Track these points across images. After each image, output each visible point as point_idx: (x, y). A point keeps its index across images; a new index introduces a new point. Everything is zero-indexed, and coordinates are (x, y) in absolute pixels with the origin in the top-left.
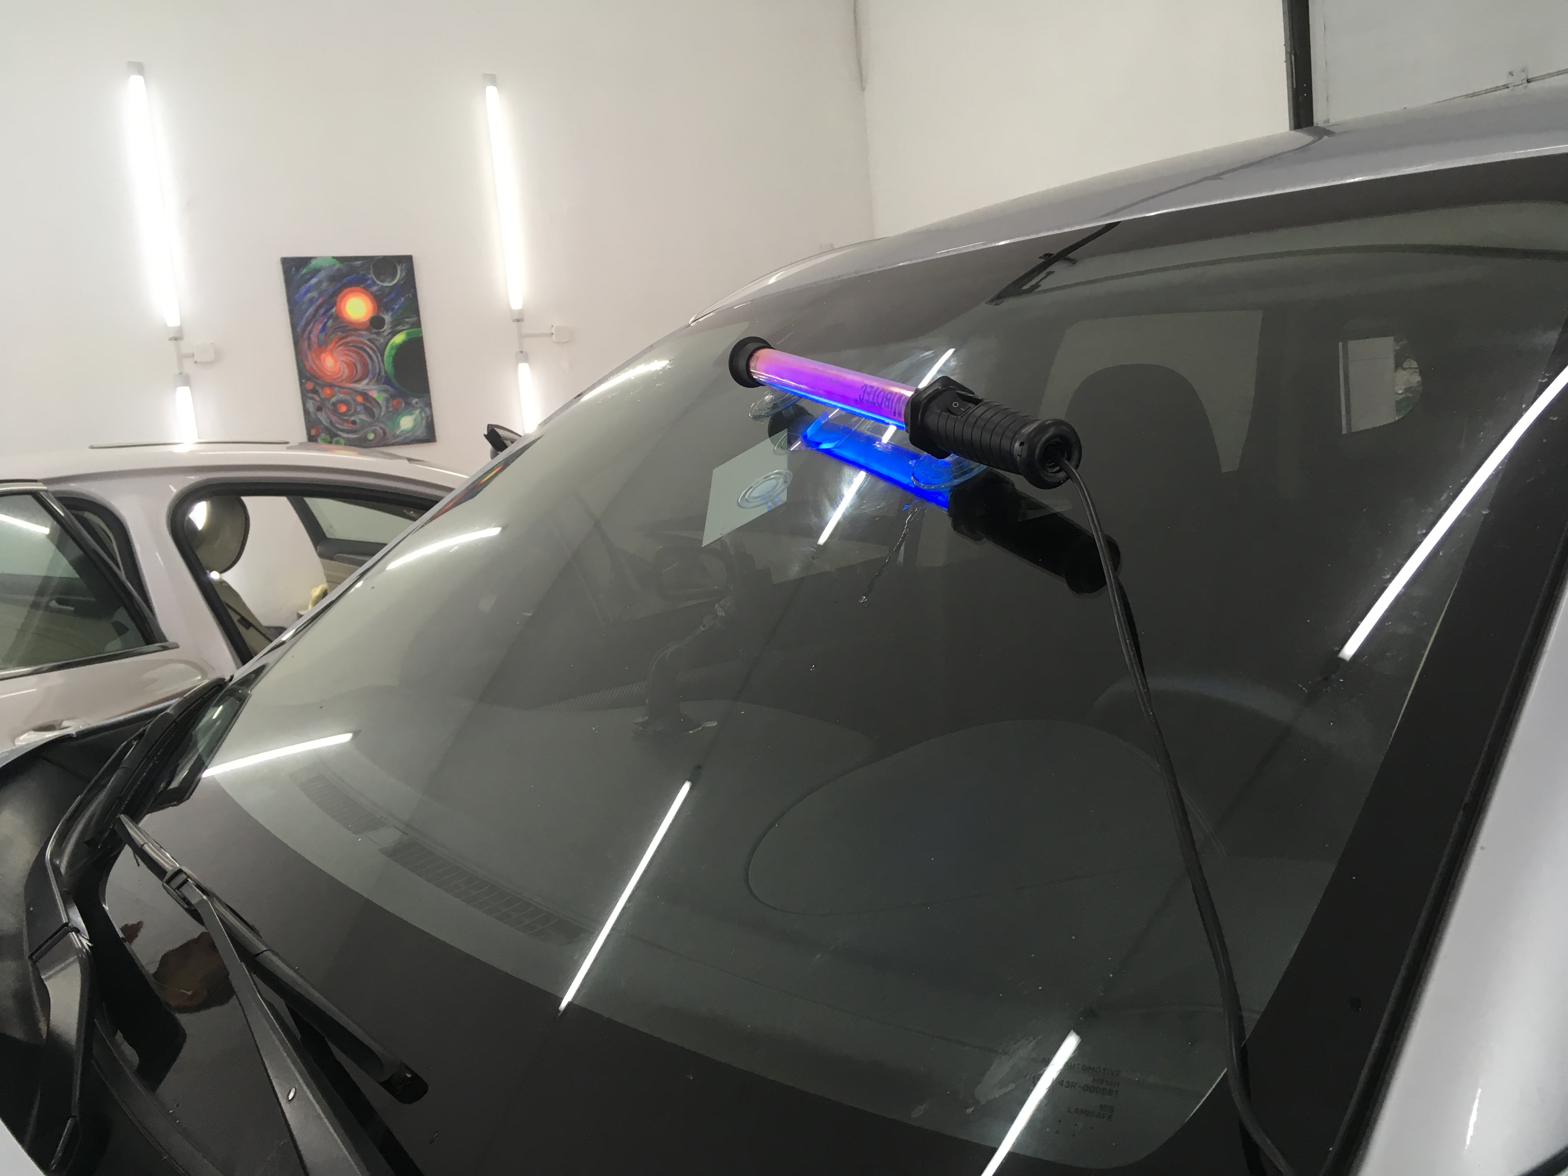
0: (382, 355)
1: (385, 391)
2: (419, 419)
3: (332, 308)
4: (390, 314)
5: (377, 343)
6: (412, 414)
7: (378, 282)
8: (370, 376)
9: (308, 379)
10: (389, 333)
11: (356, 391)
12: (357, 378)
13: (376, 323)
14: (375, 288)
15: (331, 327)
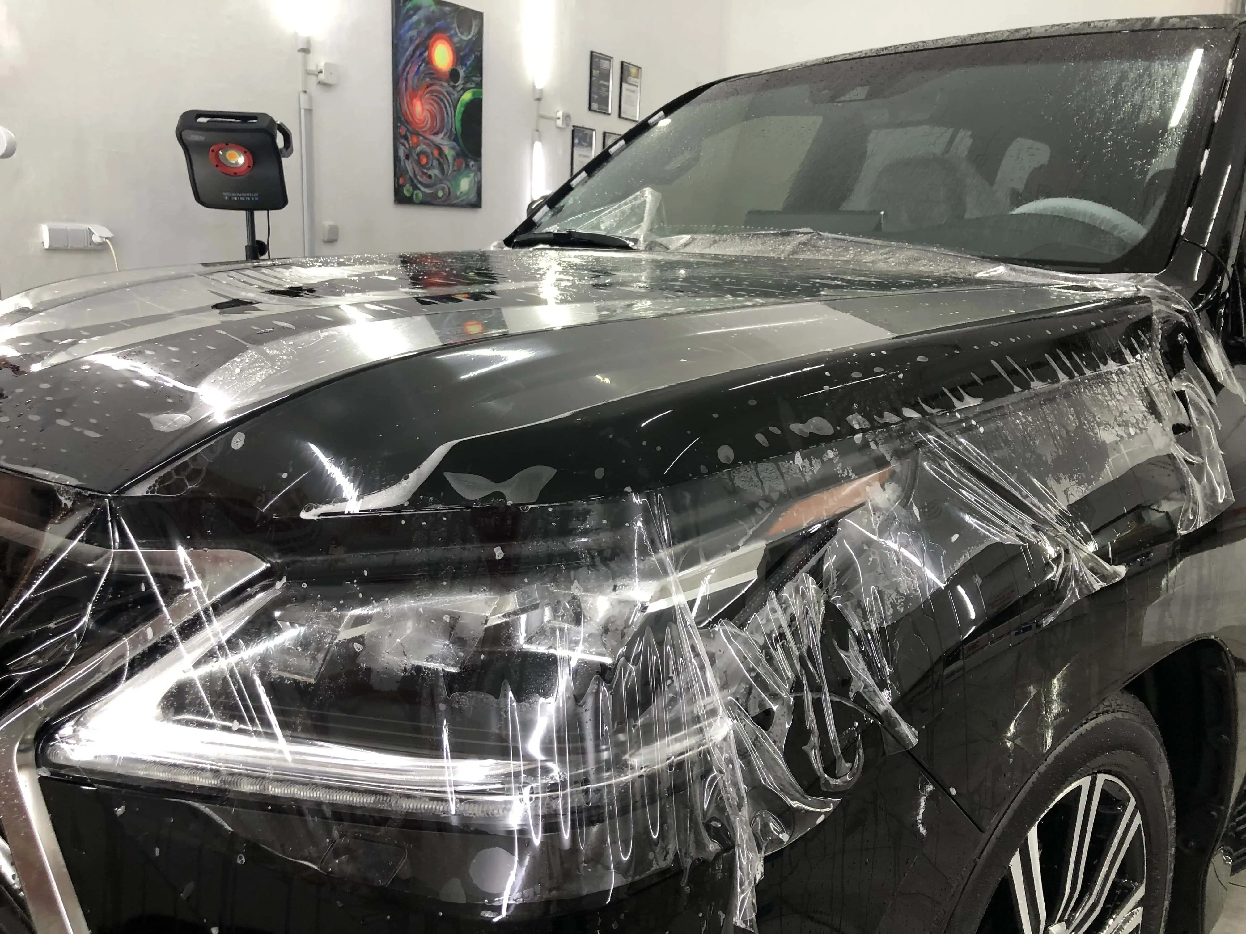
0: (455, 112)
1: (453, 148)
2: (473, 182)
3: (424, 52)
4: (464, 69)
5: (452, 97)
6: (468, 177)
7: (459, 34)
8: (445, 131)
9: (402, 124)
10: (462, 89)
11: (434, 144)
12: (435, 131)
13: (453, 75)
14: (456, 40)
15: (423, 72)
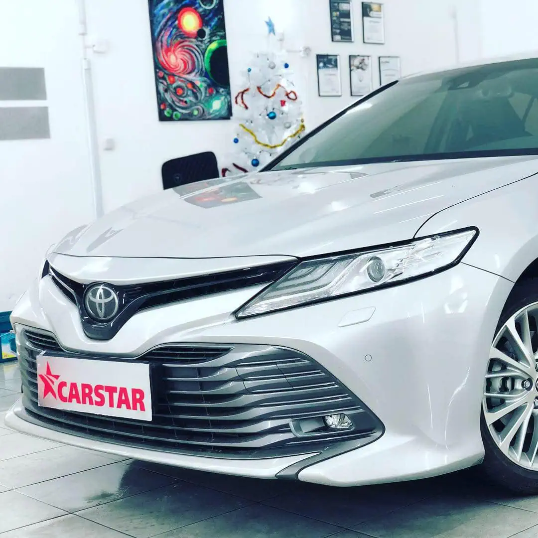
0: (204, 57)
1: (205, 81)
2: (224, 103)
3: (175, 21)
4: (209, 28)
5: (201, 48)
6: (219, 99)
7: (203, 6)
8: (196, 71)
9: (160, 69)
10: (209, 42)
11: (188, 80)
12: (189, 71)
13: (201, 34)
14: (201, 10)
15: (175, 34)
